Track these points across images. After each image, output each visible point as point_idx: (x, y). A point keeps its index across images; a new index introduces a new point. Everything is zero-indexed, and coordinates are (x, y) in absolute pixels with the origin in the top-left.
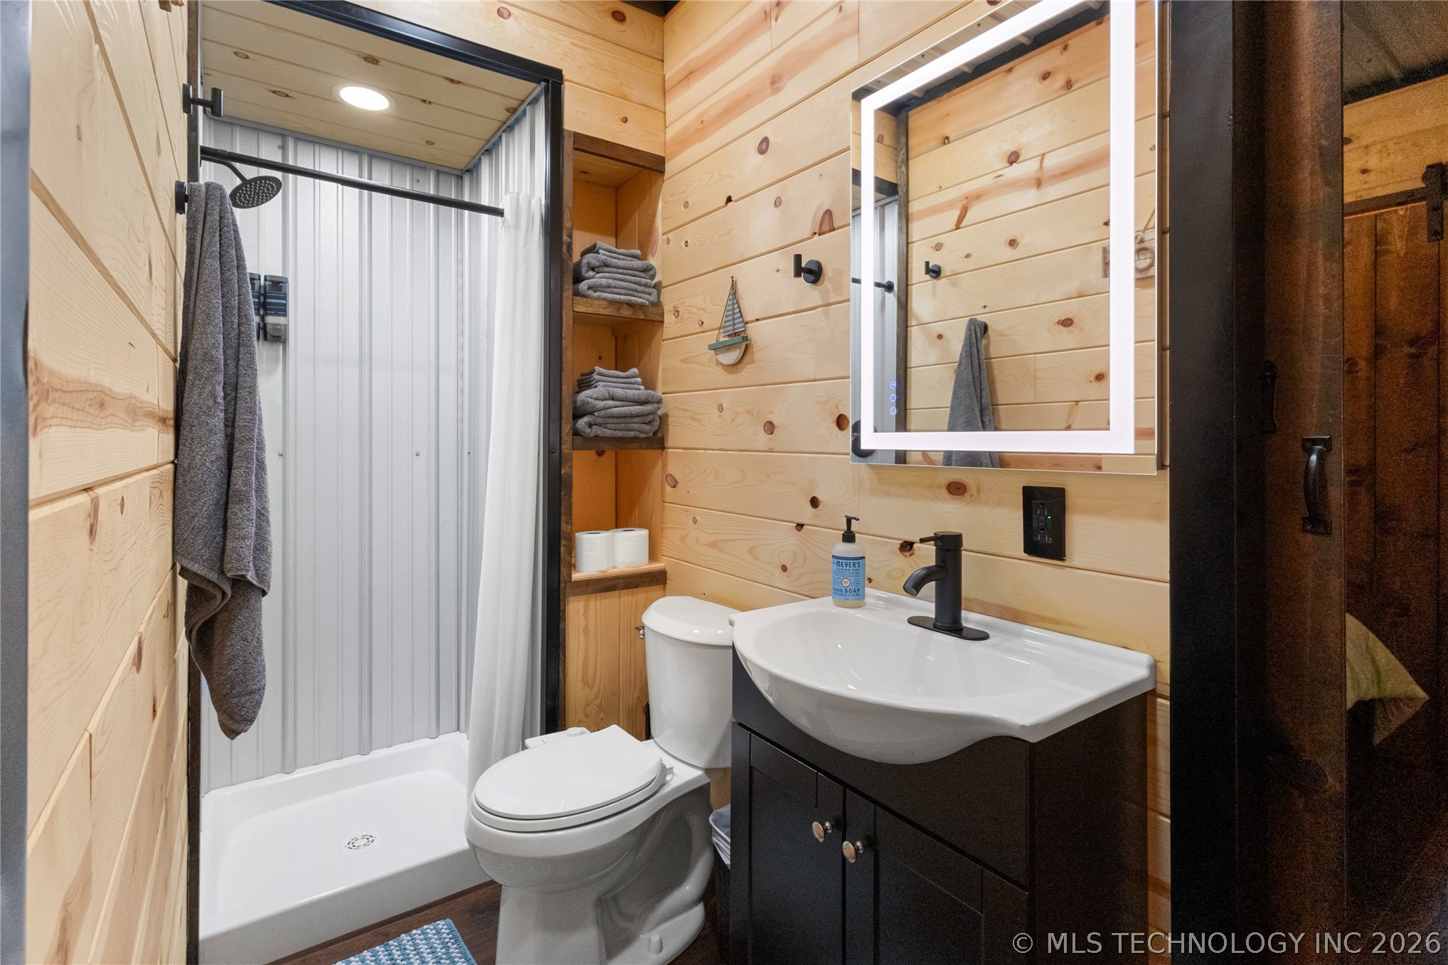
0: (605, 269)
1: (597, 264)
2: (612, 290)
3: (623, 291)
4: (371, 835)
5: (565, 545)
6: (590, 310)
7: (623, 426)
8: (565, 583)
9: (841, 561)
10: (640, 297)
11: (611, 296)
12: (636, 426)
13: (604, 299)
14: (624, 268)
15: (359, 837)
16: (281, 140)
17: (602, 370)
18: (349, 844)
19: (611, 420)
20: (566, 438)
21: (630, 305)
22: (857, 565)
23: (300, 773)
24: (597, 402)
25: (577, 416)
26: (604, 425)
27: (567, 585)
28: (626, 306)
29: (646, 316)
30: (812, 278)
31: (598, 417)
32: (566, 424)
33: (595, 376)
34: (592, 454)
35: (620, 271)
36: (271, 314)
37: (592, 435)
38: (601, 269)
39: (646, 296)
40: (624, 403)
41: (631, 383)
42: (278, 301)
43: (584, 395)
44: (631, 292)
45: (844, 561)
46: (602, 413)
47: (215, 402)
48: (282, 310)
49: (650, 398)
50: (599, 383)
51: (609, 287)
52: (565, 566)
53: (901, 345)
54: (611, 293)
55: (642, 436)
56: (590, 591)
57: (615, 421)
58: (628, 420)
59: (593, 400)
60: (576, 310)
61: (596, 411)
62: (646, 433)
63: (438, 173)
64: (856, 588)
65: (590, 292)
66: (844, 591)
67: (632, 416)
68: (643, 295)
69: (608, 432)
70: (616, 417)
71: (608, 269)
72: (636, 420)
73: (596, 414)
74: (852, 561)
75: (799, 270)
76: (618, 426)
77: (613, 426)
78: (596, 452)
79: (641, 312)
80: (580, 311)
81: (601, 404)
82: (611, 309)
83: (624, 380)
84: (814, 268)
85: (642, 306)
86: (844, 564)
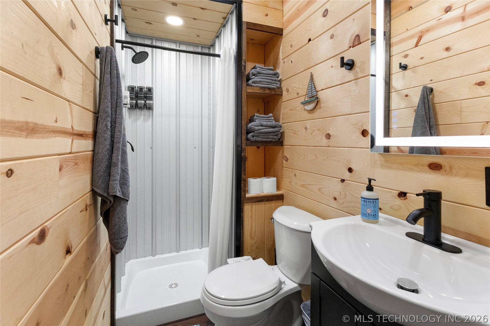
0: (259, 75)
1: (256, 73)
2: (262, 83)
3: (266, 83)
4: (177, 283)
5: (243, 184)
6: (253, 91)
7: (266, 136)
8: (243, 198)
9: (366, 200)
10: (273, 85)
11: (261, 85)
12: (271, 137)
13: (259, 87)
14: (266, 74)
15: (173, 284)
16: (151, 41)
17: (258, 115)
18: (170, 286)
19: (261, 134)
20: (243, 142)
21: (269, 88)
22: (375, 203)
23: (157, 257)
24: (255, 127)
25: (248, 133)
26: (258, 136)
27: (244, 199)
28: (267, 89)
29: (275, 93)
30: (349, 67)
31: (256, 133)
32: (244, 136)
33: (255, 117)
34: (255, 148)
35: (265, 75)
36: (148, 100)
37: (253, 140)
38: (257, 75)
39: (275, 85)
40: (266, 127)
41: (269, 120)
42: (150, 95)
43: (250, 125)
44: (269, 84)
45: (368, 200)
46: (258, 131)
47: (107, 128)
48: (151, 99)
49: (277, 126)
50: (257, 120)
51: (260, 82)
52: (243, 191)
53: (387, 101)
54: (261, 84)
55: (274, 140)
56: (253, 202)
57: (263, 134)
58: (268, 134)
59: (254, 127)
60: (247, 91)
61: (255, 131)
62: (275, 139)
63: (202, 47)
64: (374, 214)
65: (253, 84)
66: (368, 215)
67: (269, 133)
68: (274, 84)
69: (260, 139)
70: (263, 133)
71: (260, 75)
72: (271, 134)
73: (255, 132)
74: (372, 201)
75: (343, 64)
76: (264, 136)
77: (262, 137)
78: (257, 147)
79: (273, 91)
80: (249, 92)
81: (257, 128)
82: (261, 91)
83: (267, 118)
84: (350, 63)
85: (274, 89)
86: (368, 201)
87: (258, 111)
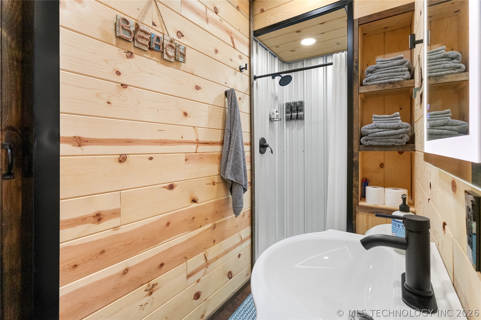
0: (377, 70)
1: (373, 69)
2: (380, 79)
3: (386, 78)
5: (355, 190)
6: (368, 91)
7: (384, 140)
8: (355, 205)
10: (397, 78)
11: (379, 82)
12: (392, 140)
13: (375, 84)
14: (388, 67)
17: (376, 116)
19: (377, 138)
20: (355, 146)
21: (390, 83)
24: (369, 130)
25: (361, 136)
26: (374, 140)
27: (356, 206)
28: (389, 84)
29: (401, 86)
31: (370, 137)
32: (356, 140)
33: (373, 119)
35: (386, 69)
36: (293, 113)
37: (367, 145)
38: (375, 71)
39: (402, 76)
40: (384, 130)
41: (393, 120)
42: (300, 108)
43: (363, 129)
44: (391, 77)
46: (372, 135)
48: (302, 110)
50: (374, 121)
51: (378, 78)
52: (355, 198)
54: (379, 80)
55: (397, 144)
56: (368, 212)
57: (379, 138)
58: (387, 137)
59: (367, 130)
60: (359, 92)
61: (369, 134)
62: (399, 143)
65: (368, 83)
67: (389, 135)
68: (399, 76)
69: (376, 143)
70: (380, 136)
71: (379, 70)
72: (392, 137)
73: (369, 135)
76: (381, 140)
77: (379, 140)
79: (398, 84)
80: (362, 92)
81: (371, 131)
82: (379, 88)
83: (389, 119)
85: (399, 82)
86: (397, 225)
87: (401, 109)
